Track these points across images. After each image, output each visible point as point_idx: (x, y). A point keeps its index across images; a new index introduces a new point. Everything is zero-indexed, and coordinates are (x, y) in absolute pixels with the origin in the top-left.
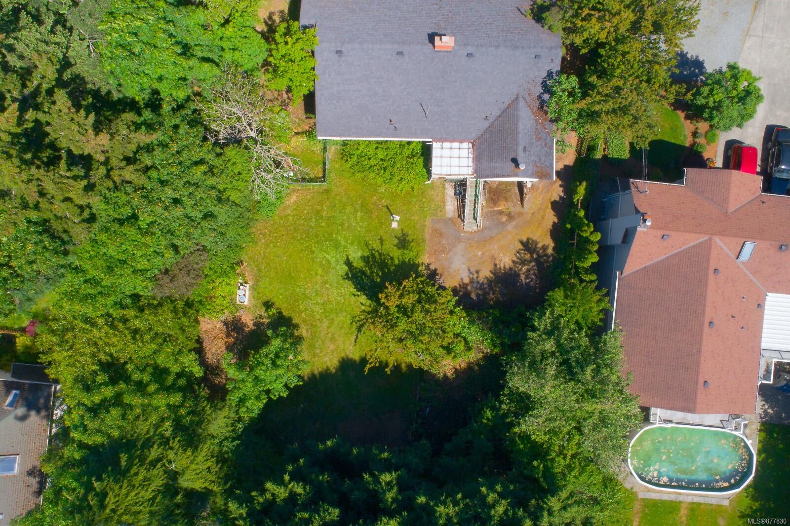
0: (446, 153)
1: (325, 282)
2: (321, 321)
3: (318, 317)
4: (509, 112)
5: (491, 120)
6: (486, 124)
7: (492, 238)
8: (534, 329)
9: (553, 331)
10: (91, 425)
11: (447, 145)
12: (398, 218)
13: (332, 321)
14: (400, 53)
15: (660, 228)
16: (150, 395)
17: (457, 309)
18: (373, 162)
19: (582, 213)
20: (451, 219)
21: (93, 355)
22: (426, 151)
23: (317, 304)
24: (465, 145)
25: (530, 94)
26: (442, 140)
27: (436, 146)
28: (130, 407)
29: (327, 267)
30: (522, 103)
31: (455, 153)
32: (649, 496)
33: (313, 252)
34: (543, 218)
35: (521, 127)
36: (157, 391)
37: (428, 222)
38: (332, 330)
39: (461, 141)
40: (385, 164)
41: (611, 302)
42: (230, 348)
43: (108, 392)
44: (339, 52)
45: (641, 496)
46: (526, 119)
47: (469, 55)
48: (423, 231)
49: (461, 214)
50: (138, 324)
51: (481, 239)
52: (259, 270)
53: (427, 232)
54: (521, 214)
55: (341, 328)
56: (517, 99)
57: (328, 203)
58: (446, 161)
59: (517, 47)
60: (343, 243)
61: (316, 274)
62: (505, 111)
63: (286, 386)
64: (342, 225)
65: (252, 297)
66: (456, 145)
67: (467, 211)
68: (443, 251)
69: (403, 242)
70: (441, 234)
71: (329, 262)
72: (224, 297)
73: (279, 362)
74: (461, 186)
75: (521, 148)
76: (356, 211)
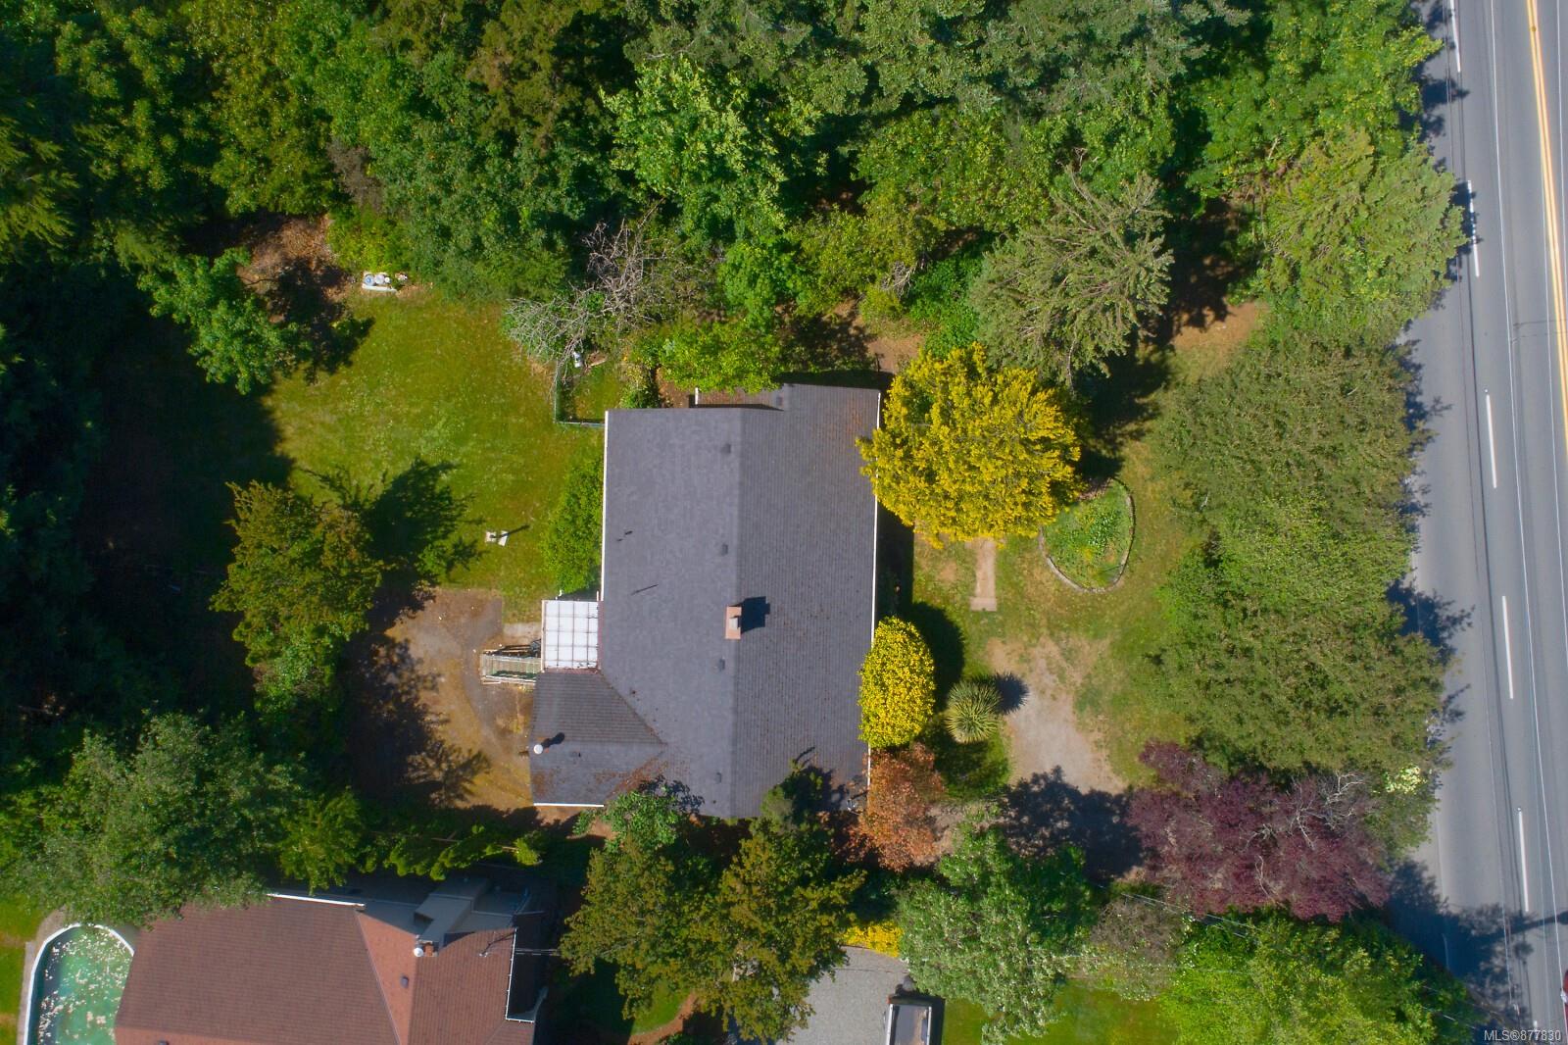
0: (581, 624)
1: (397, 419)
4: (640, 729)
5: (630, 699)
6: (624, 692)
7: (469, 700)
11: (594, 625)
12: (503, 542)
13: (332, 430)
14: (725, 549)
15: (418, 974)
17: (327, 641)
18: (583, 501)
19: (488, 851)
20: (498, 633)
22: (587, 593)
23: (362, 405)
24: (593, 656)
25: (666, 764)
26: (601, 618)
27: (592, 607)
29: (423, 422)
30: (651, 751)
31: (581, 639)
32: (28, 956)
33: (448, 399)
34: (501, 788)
35: (613, 749)
37: (497, 593)
38: (319, 430)
39: (600, 649)
40: (580, 522)
41: (320, 892)
42: (299, 264)
44: (727, 449)
45: (29, 945)
46: (628, 758)
47: (722, 664)
48: (480, 585)
49: (508, 650)
51: (469, 682)
52: (420, 309)
53: (480, 592)
54: (508, 750)
56: (660, 743)
57: (529, 424)
58: (566, 623)
59: (734, 742)
60: (463, 450)
61: (411, 405)
62: (642, 722)
64: (493, 449)
65: (378, 297)
66: (594, 640)
67: (515, 660)
68: (447, 618)
69: (466, 553)
70: (475, 615)
71: (431, 426)
74: (534, 651)
75: (577, 747)
76: (514, 472)
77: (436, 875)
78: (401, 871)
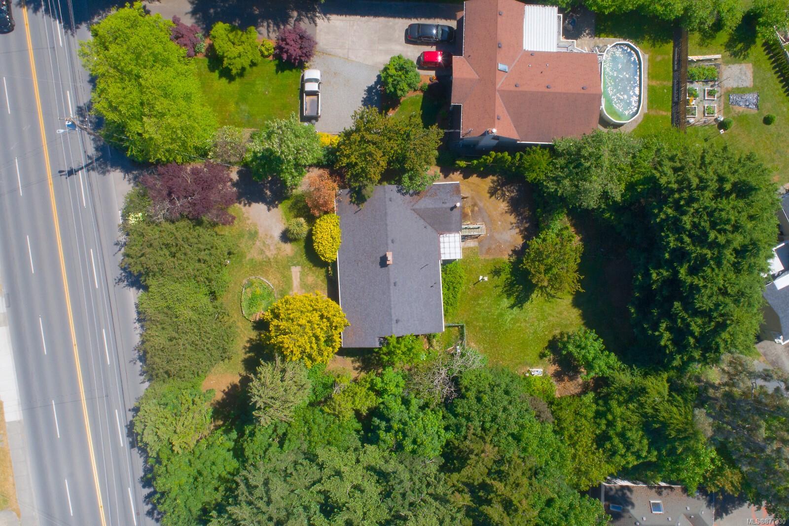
0: (447, 251)
1: (525, 320)
2: (549, 322)
3: (547, 324)
4: (422, 214)
5: (427, 225)
6: (429, 227)
7: (489, 216)
8: (556, 191)
9: (557, 180)
10: (637, 446)
11: (442, 251)
12: (481, 277)
13: (550, 314)
14: (395, 284)
15: (494, 121)
16: (614, 418)
17: (542, 236)
18: (451, 296)
19: (475, 162)
20: (479, 243)
21: (594, 453)
22: (446, 263)
23: (539, 324)
24: (441, 239)
25: (411, 202)
26: (439, 254)
27: (443, 258)
28: (623, 428)
29: (515, 320)
30: (417, 207)
31: (447, 245)
32: (646, 107)
33: (506, 330)
34: (474, 184)
35: (431, 206)
36: (612, 413)
37: (481, 257)
38: (555, 314)
39: (439, 242)
40: (451, 288)
41: (536, 145)
42: (572, 379)
43: (616, 440)
44: (397, 321)
45: (646, 111)
46: (425, 203)
47: (393, 241)
48: (488, 260)
49: (476, 237)
50: (572, 429)
51: (490, 223)
52: (520, 363)
53: (488, 257)
54: (473, 198)
55: (553, 308)
56: (414, 210)
57: (475, 323)
58: (452, 250)
59: (386, 213)
60: (499, 311)
61: (520, 327)
62: (421, 217)
63: (595, 340)
64: (488, 312)
65: (537, 366)
66: (442, 245)
67: (472, 234)
68: (500, 246)
69: (497, 272)
70: (489, 249)
71: (512, 319)
72: (543, 383)
73: (583, 345)
74: (464, 238)
75: (445, 206)
76: (478, 304)
77: (493, 153)
78: (506, 154)
